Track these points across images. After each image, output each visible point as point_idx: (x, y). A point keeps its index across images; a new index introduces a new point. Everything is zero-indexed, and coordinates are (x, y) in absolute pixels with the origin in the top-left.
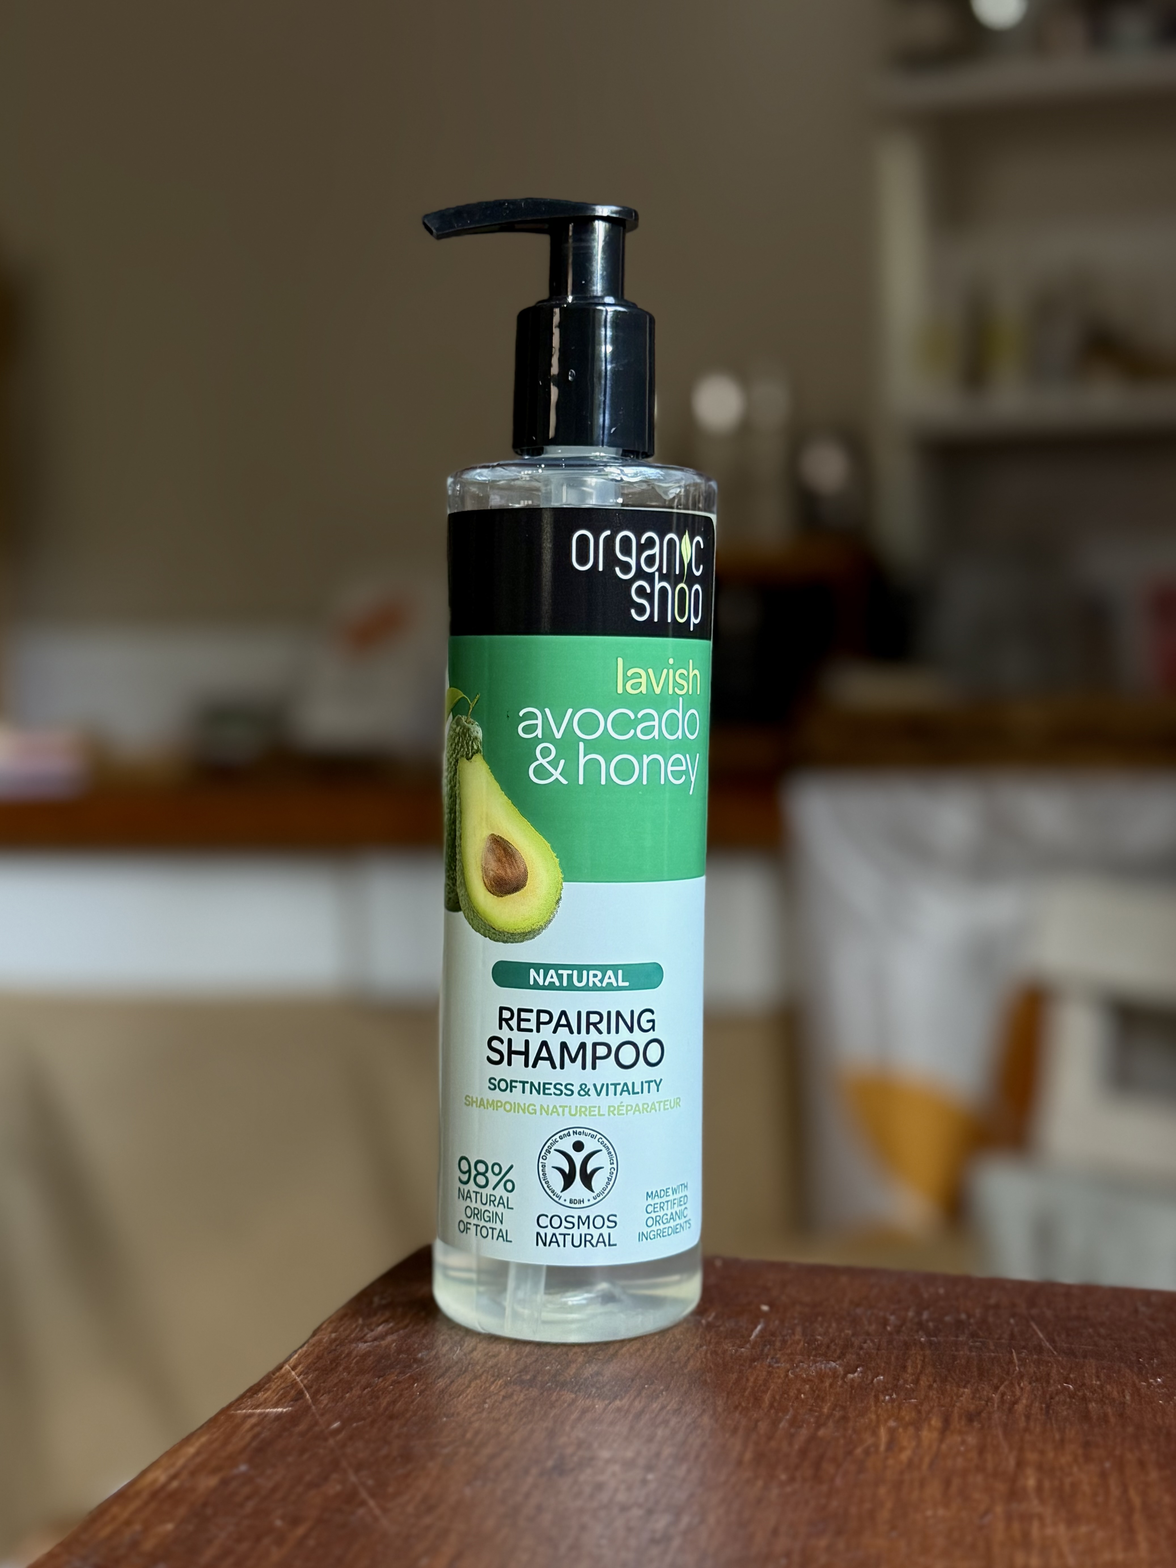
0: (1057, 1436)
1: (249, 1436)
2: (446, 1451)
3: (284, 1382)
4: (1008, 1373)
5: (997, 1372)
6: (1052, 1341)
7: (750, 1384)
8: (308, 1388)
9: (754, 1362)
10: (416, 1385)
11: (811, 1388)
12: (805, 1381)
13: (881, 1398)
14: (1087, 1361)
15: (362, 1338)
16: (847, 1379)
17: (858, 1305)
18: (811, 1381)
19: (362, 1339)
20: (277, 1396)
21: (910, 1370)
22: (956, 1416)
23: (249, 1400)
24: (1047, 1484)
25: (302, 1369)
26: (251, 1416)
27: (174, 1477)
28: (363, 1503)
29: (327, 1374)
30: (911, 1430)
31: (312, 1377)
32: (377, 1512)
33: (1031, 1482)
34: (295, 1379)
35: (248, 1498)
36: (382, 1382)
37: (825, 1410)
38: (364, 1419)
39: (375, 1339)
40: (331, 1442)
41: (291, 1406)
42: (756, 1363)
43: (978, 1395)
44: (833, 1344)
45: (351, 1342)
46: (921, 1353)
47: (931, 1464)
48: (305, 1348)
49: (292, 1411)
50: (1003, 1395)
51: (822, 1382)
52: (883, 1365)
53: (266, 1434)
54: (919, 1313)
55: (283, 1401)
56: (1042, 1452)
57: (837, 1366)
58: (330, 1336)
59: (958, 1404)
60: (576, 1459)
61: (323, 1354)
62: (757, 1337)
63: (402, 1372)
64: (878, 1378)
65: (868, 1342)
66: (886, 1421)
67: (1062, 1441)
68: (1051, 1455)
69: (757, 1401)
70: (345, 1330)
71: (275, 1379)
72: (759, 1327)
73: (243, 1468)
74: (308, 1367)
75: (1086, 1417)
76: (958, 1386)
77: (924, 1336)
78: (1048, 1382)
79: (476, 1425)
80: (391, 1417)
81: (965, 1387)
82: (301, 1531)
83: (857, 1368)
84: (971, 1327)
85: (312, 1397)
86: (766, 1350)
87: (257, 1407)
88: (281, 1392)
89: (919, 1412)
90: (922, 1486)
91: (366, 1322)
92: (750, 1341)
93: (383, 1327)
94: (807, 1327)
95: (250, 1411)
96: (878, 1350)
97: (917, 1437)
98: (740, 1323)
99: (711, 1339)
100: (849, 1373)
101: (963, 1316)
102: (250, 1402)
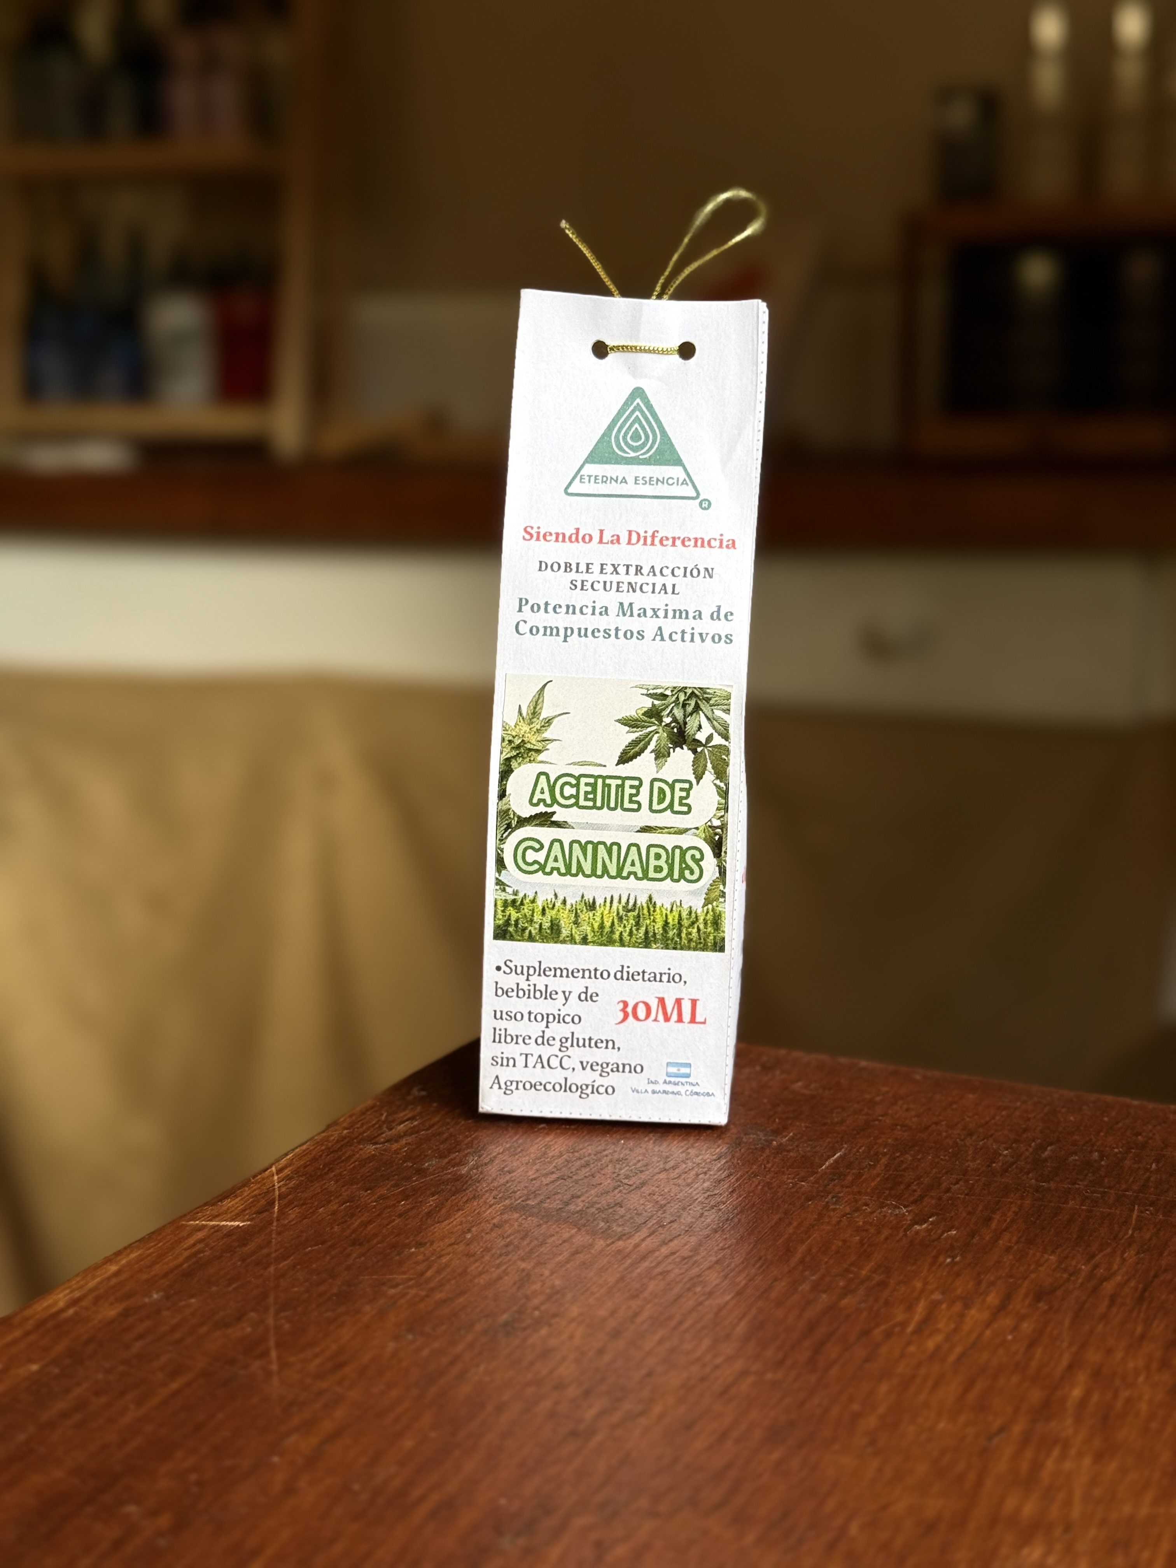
0: (1139, 1330)
1: (185, 1255)
2: (392, 1291)
3: (258, 1189)
4: (1115, 1237)
5: (1102, 1235)
7: (791, 1230)
8: (282, 1197)
9: (810, 1200)
10: (403, 1203)
11: (861, 1240)
12: (860, 1230)
13: (941, 1259)
15: (375, 1137)
16: (911, 1231)
17: (971, 1134)
18: (866, 1230)
19: (372, 1140)
20: (244, 1206)
21: (994, 1225)
22: (1023, 1291)
23: (210, 1208)
24: (1095, 1398)
25: (289, 1172)
26: (202, 1228)
28: (265, 1354)
29: (312, 1182)
30: (958, 1307)
31: (295, 1183)
32: (274, 1367)
33: (1077, 1393)
34: (274, 1185)
35: (142, 1336)
36: (366, 1197)
37: (864, 1272)
38: (322, 1243)
39: (388, 1141)
40: (272, 1269)
41: (252, 1220)
42: (810, 1203)
43: (1063, 1266)
44: (916, 1183)
45: (359, 1143)
46: (1019, 1202)
47: (963, 1354)
48: (304, 1147)
49: (250, 1225)
52: (964, 1214)
53: (206, 1253)
54: (1041, 1149)
55: (247, 1212)
56: (1109, 1352)
57: (907, 1213)
58: (342, 1133)
59: (1033, 1276)
60: (537, 1314)
61: (321, 1156)
62: (827, 1168)
63: (396, 1185)
64: (949, 1233)
65: (961, 1183)
66: (932, 1292)
67: (1143, 1336)
68: (1119, 1355)
69: (788, 1251)
70: (362, 1125)
71: (253, 1183)
72: (838, 1155)
73: (156, 1296)
74: (296, 1172)
76: (1045, 1251)
77: (1033, 1180)
78: (1161, 1254)
79: (444, 1260)
80: (355, 1242)
81: (1053, 1252)
82: (175, 1385)
83: (930, 1217)
84: (1097, 1172)
85: (281, 1210)
86: (831, 1186)
87: (215, 1217)
88: (250, 1201)
89: (979, 1283)
90: (936, 1385)
91: (390, 1118)
92: (817, 1173)
93: (405, 1126)
94: (895, 1159)
95: (203, 1222)
96: (967, 1194)
97: (962, 1316)
98: (818, 1149)
99: (772, 1166)
100: (917, 1223)
101: (1096, 1155)
102: (209, 1211)
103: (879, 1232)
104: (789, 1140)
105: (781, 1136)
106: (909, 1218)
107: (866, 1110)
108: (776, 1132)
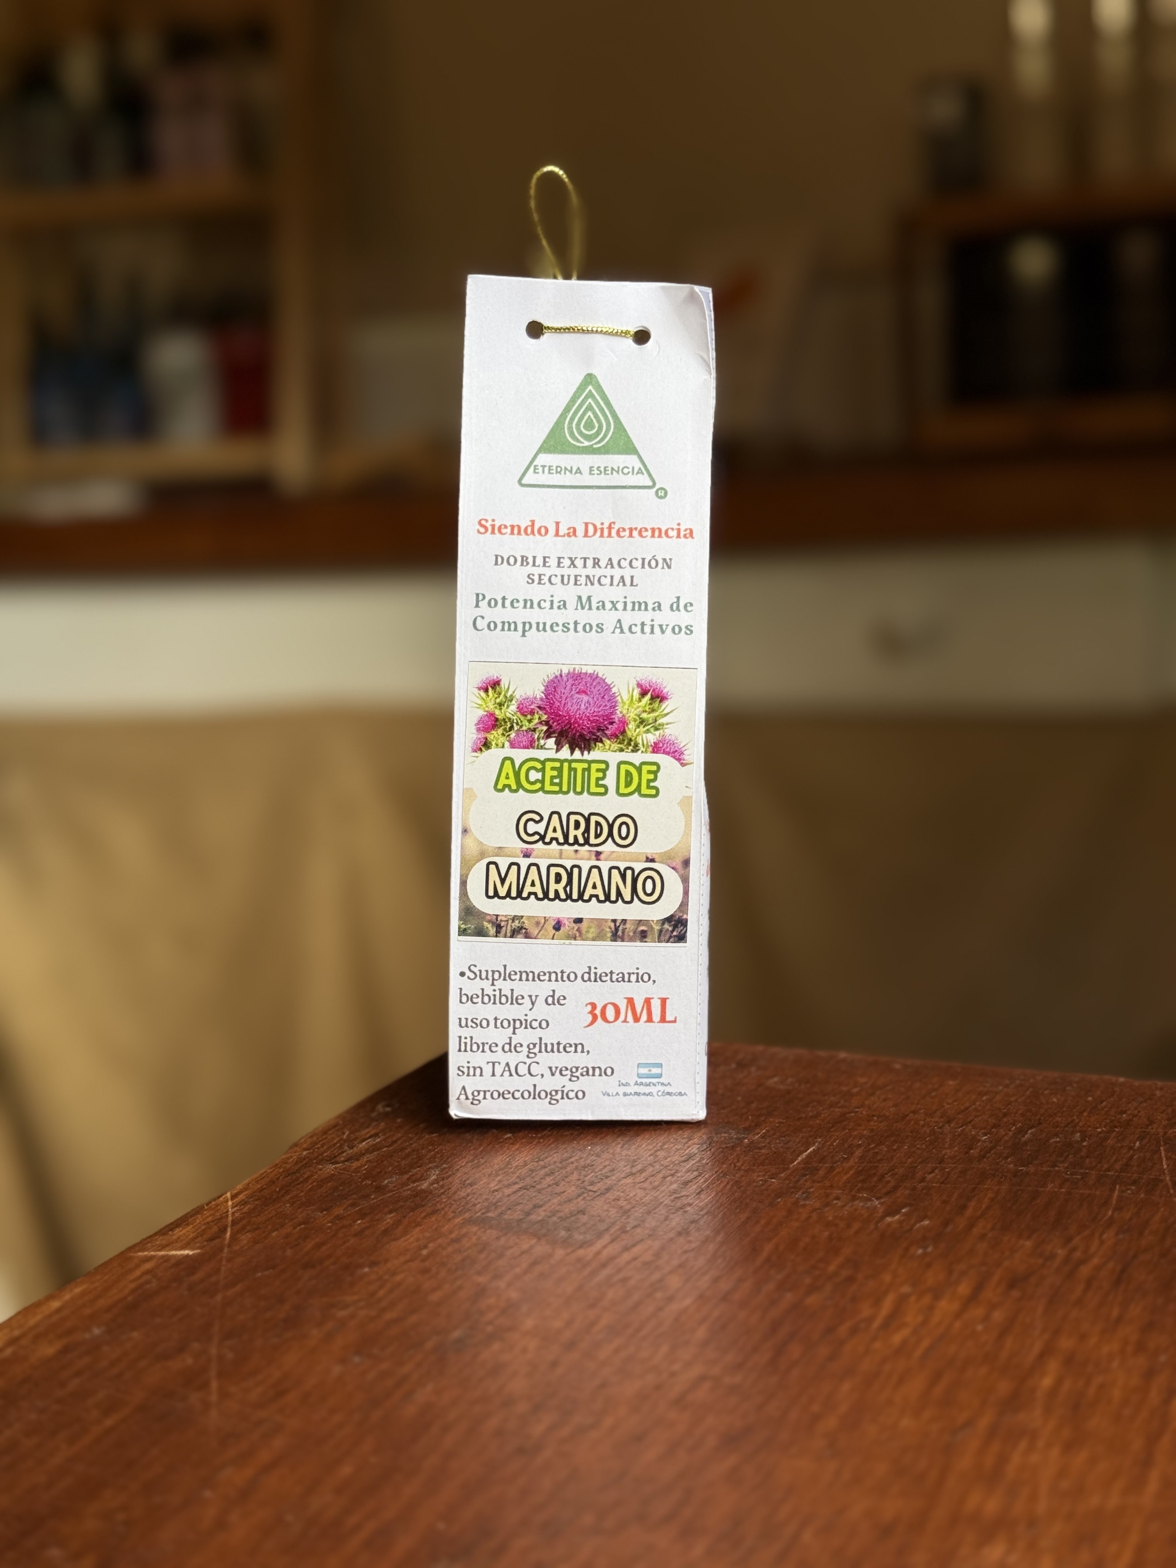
0: (1115, 1313)
3: (213, 1215)
4: (1094, 1219)
5: (1081, 1217)
7: (758, 1228)
8: (235, 1223)
9: (779, 1197)
10: (359, 1222)
11: (831, 1235)
12: (830, 1225)
13: (912, 1250)
15: (335, 1157)
16: (882, 1224)
17: (949, 1122)
18: (837, 1225)
19: (332, 1160)
20: (196, 1233)
21: (969, 1212)
22: (996, 1278)
23: (160, 1238)
24: (1066, 1386)
25: (244, 1198)
26: (150, 1259)
29: (269, 1205)
30: (927, 1299)
31: (249, 1208)
33: (1047, 1382)
34: (227, 1211)
36: (323, 1217)
37: (832, 1268)
38: (274, 1267)
39: (347, 1160)
40: (218, 1298)
41: (203, 1247)
42: (779, 1200)
43: (1039, 1251)
44: (889, 1174)
46: (996, 1188)
49: (200, 1253)
50: (1073, 1250)
52: (938, 1204)
55: (198, 1240)
56: (1083, 1338)
57: (879, 1205)
58: (301, 1154)
59: (1007, 1263)
61: (278, 1178)
62: (799, 1163)
63: (353, 1205)
64: (922, 1223)
65: (937, 1171)
66: (901, 1285)
67: (1119, 1321)
68: (1093, 1341)
69: (755, 1250)
71: (207, 1210)
72: (811, 1149)
74: (252, 1195)
76: (1020, 1236)
77: (1013, 1164)
78: (1141, 1233)
81: (1029, 1238)
82: (110, 1422)
83: (903, 1208)
84: (1079, 1152)
86: (802, 1182)
87: (164, 1247)
88: (203, 1228)
89: (950, 1273)
90: (900, 1382)
91: (354, 1135)
92: (788, 1169)
93: (367, 1143)
94: (869, 1151)
95: (152, 1253)
96: (942, 1183)
97: (931, 1308)
98: (791, 1144)
99: (742, 1165)
100: (889, 1215)
101: (1077, 1137)
102: (160, 1241)
103: (849, 1226)
104: (762, 1137)
105: (753, 1133)
106: (881, 1211)
107: (842, 1102)
108: (748, 1130)
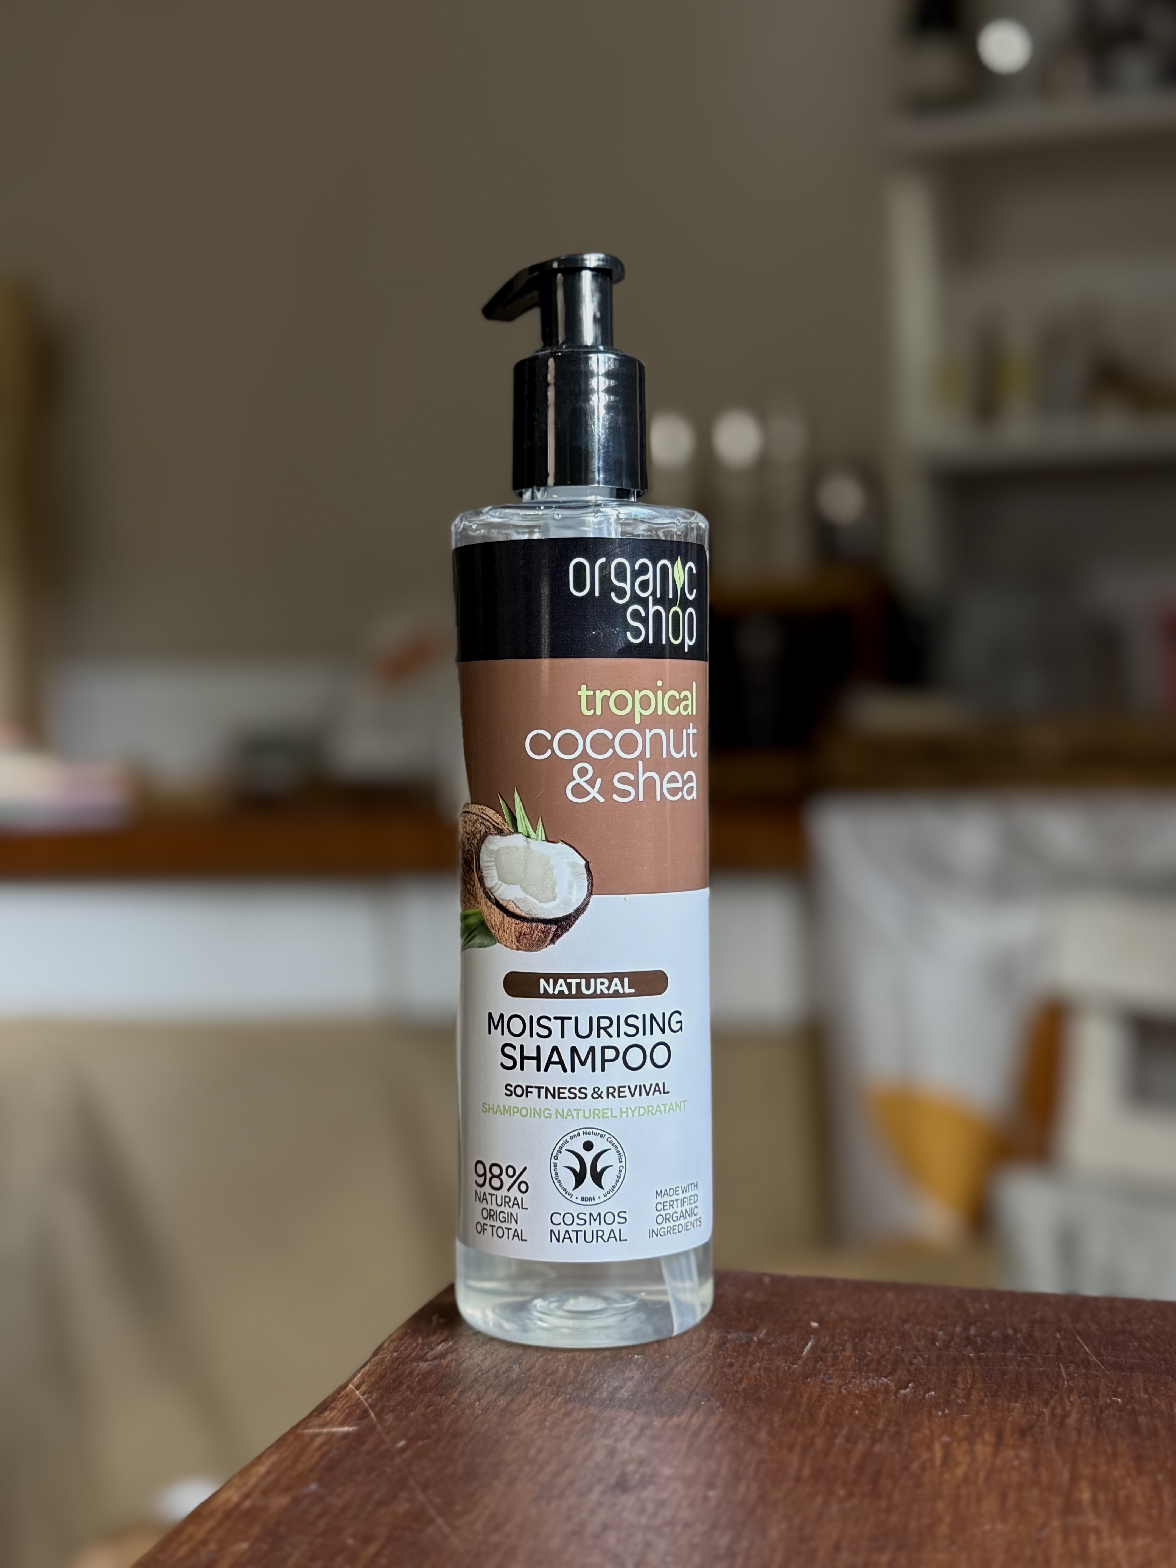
0: (1109, 1449)
1: (317, 1455)
2: (510, 1469)
3: (348, 1401)
4: (1057, 1388)
5: (1047, 1386)
6: (1099, 1355)
7: (805, 1400)
8: (372, 1406)
9: (808, 1378)
10: (477, 1403)
11: (865, 1404)
12: (860, 1397)
13: (934, 1412)
14: (1133, 1374)
16: (900, 1394)
17: (905, 1321)
18: (865, 1396)
19: (423, 1358)
20: (344, 1415)
21: (961, 1385)
22: (1008, 1430)
23: (317, 1419)
24: (1101, 1497)
25: (367, 1388)
26: (319, 1435)
27: (247, 1496)
28: (431, 1521)
29: (391, 1393)
30: (965, 1446)
31: (376, 1395)
32: (447, 1530)
33: (1086, 1496)
34: (359, 1399)
35: (320, 1516)
36: (444, 1400)
37: (880, 1426)
38: (428, 1437)
39: (435, 1359)
40: (398, 1460)
41: (357, 1425)
42: (809, 1380)
43: (1029, 1410)
44: (883, 1360)
45: (412, 1361)
46: (971, 1368)
47: (987, 1479)
48: (367, 1368)
49: (358, 1430)
50: (1054, 1408)
51: (875, 1397)
52: (934, 1379)
53: (334, 1453)
54: (966, 1328)
55: (349, 1420)
56: (1095, 1466)
57: (889, 1382)
58: (392, 1355)
59: (1010, 1419)
60: (637, 1476)
62: (808, 1353)
64: (929, 1393)
65: (918, 1357)
66: (940, 1436)
67: (1115, 1454)
68: (1103, 1468)
69: (812, 1417)
70: (406, 1348)
71: (341, 1398)
72: (810, 1344)
73: (313, 1487)
74: (372, 1386)
75: (1135, 1429)
76: (1009, 1400)
77: (973, 1352)
78: (1097, 1396)
79: (539, 1442)
80: (455, 1436)
81: (1016, 1402)
82: (373, 1549)
83: (909, 1383)
84: (1018, 1342)
85: (377, 1416)
86: (818, 1366)
87: (324, 1425)
88: (347, 1411)
89: (972, 1427)
90: (979, 1500)
91: (426, 1341)
92: (801, 1357)
93: (443, 1346)
94: (857, 1343)
95: (317, 1430)
96: (928, 1365)
97: (972, 1452)
98: (792, 1340)
99: (764, 1355)
100: (901, 1389)
101: (1010, 1331)
102: (317, 1421)
104: (765, 1335)
108: (753, 1330)
